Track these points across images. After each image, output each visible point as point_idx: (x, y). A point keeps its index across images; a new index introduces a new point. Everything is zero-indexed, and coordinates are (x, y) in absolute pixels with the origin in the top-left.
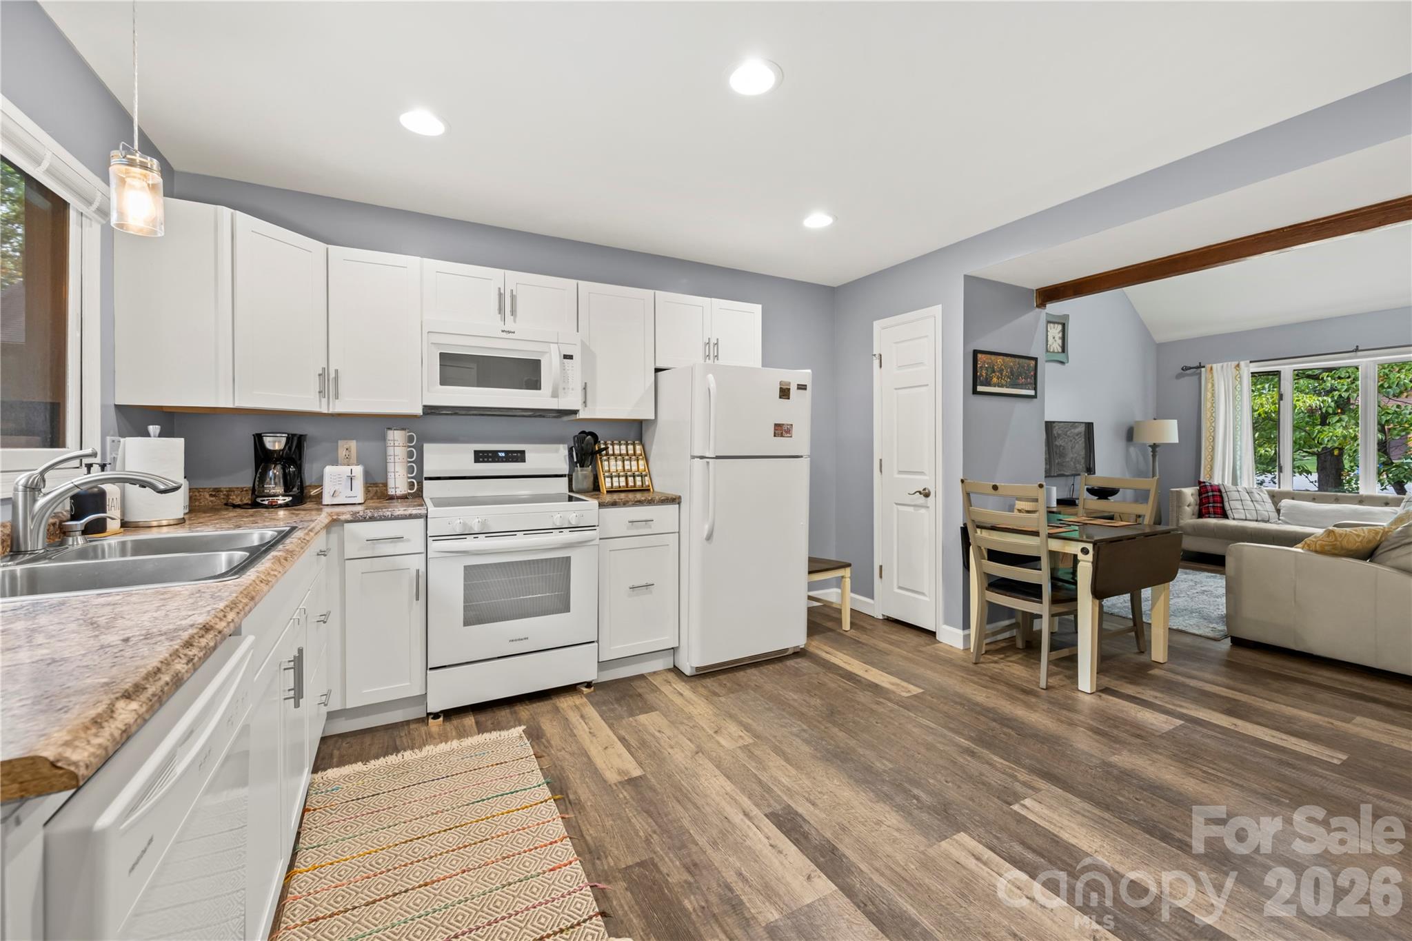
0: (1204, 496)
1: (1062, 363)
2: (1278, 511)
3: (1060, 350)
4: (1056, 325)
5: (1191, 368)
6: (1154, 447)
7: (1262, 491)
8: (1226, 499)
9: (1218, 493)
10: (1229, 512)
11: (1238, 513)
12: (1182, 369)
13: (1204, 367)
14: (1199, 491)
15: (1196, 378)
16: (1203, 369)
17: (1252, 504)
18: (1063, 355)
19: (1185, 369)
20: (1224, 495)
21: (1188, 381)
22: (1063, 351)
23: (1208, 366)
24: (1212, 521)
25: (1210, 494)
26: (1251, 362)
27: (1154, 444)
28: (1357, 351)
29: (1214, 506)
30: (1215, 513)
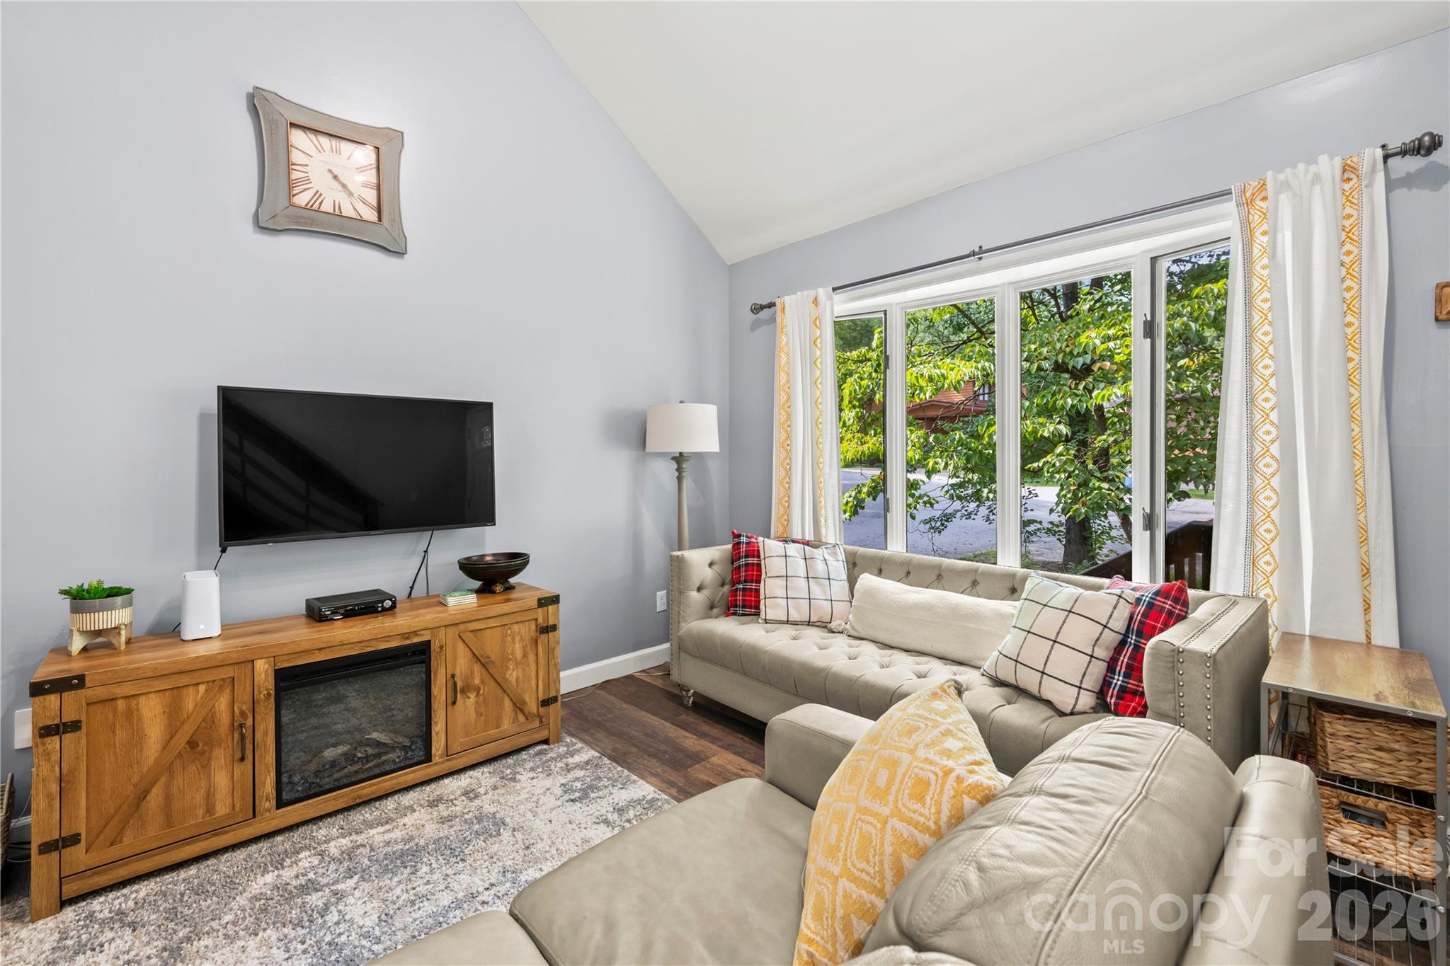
3: (371, 215)
5: (762, 307)
6: (679, 459)
8: (763, 575)
9: (753, 560)
10: (762, 605)
11: (777, 607)
12: (752, 311)
13: (775, 305)
14: (731, 555)
15: (770, 326)
16: (775, 309)
17: (803, 582)
18: (376, 227)
19: (757, 309)
20: (763, 562)
22: (381, 218)
23: (778, 302)
25: (743, 561)
26: (834, 289)
27: (680, 453)
28: (978, 253)
29: (744, 590)
30: (744, 607)
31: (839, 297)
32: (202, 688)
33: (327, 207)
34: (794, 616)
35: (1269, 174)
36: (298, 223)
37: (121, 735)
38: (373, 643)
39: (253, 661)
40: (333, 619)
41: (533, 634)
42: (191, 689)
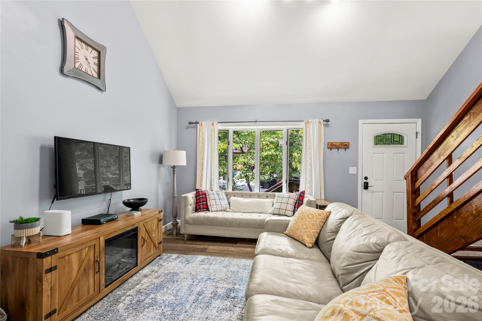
0: (198, 198)
1: (99, 89)
2: (229, 203)
3: (96, 75)
4: (90, 49)
5: (193, 123)
6: (174, 167)
7: (223, 193)
8: (208, 199)
9: (204, 196)
10: (210, 207)
11: (214, 207)
12: (189, 123)
13: (198, 123)
14: (196, 194)
15: (195, 129)
16: (198, 125)
17: (218, 200)
18: (98, 80)
19: (190, 123)
20: (207, 197)
21: (191, 131)
22: (99, 77)
23: (200, 123)
24: (202, 214)
25: (201, 196)
26: (218, 122)
27: (174, 166)
28: (256, 122)
29: (202, 204)
30: (203, 209)
31: (219, 124)
32: (87, 249)
33: (84, 70)
34: (218, 209)
35: (310, 120)
36: (76, 75)
37: (67, 269)
38: (126, 228)
39: (100, 238)
40: (103, 224)
41: (157, 222)
42: (84, 250)
